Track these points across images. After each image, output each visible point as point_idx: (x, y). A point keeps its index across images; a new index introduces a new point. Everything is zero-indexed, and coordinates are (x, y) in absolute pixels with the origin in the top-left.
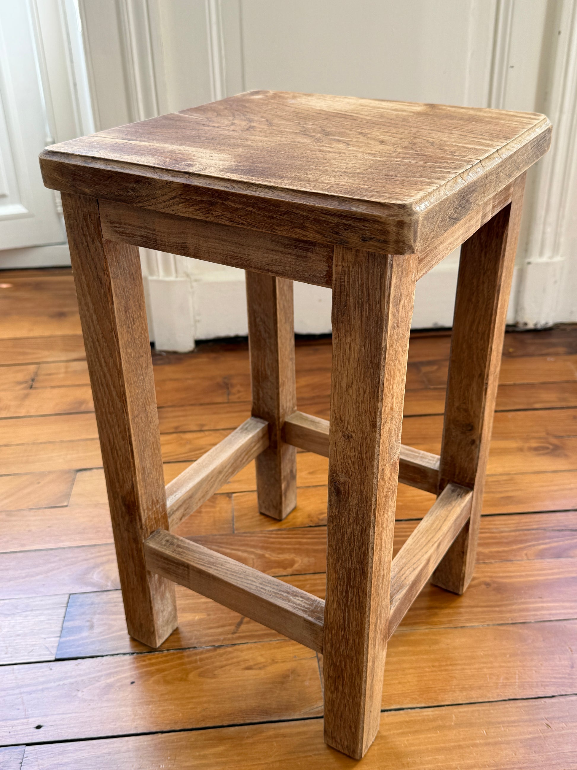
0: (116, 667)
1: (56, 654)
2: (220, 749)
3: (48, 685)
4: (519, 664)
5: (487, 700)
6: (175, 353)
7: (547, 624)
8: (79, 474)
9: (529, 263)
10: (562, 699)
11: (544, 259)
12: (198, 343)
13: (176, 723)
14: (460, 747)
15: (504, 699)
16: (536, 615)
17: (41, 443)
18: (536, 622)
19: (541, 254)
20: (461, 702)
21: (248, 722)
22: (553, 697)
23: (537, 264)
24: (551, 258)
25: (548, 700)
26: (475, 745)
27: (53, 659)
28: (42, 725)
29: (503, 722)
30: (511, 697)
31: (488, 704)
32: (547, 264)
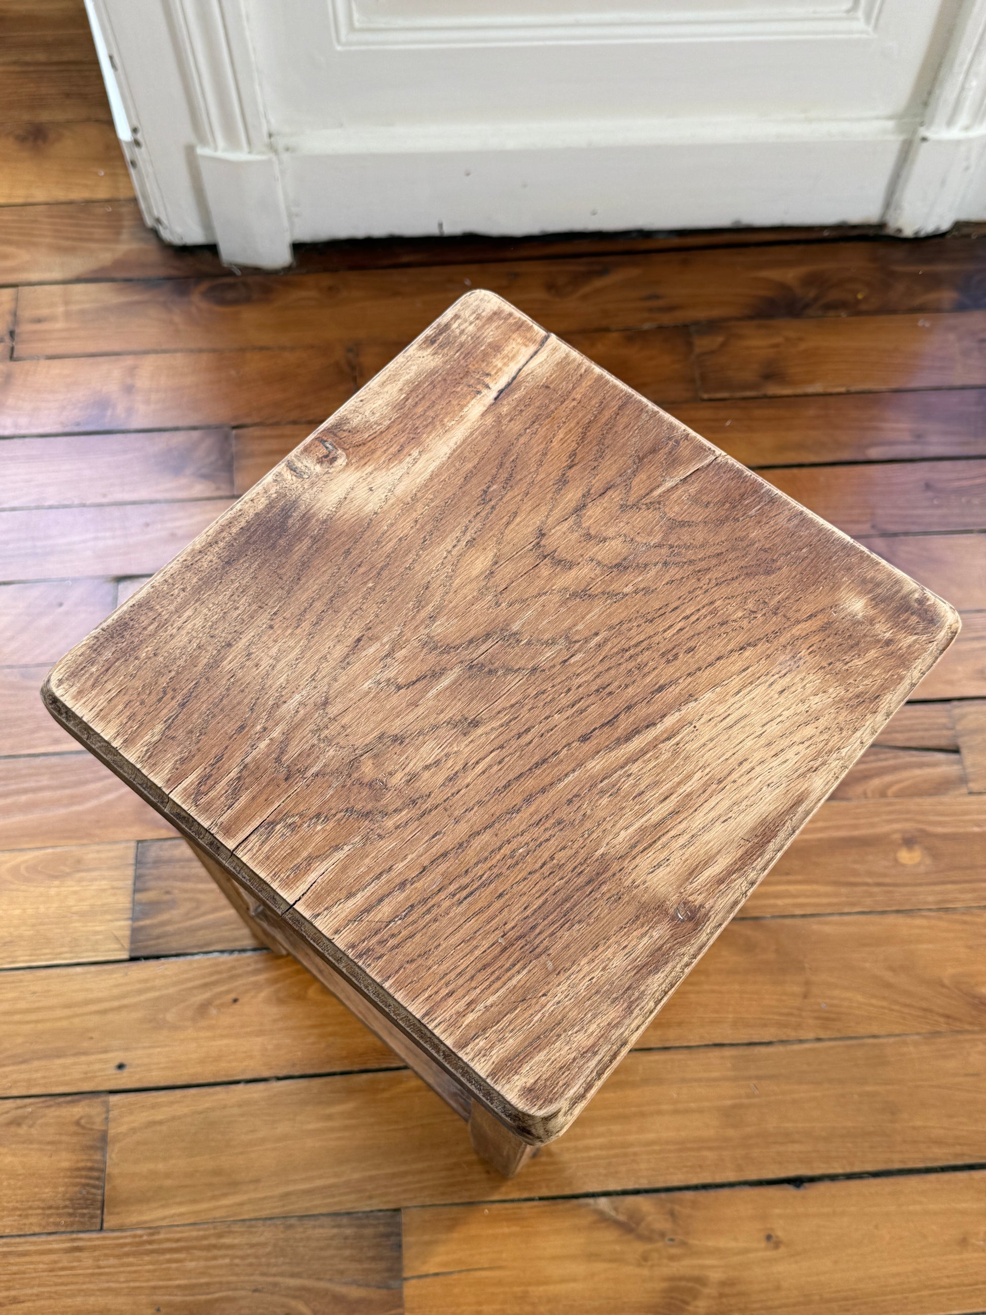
0: (211, 974)
1: (131, 950)
2: (349, 1106)
3: (125, 1002)
4: (737, 987)
5: (685, 1044)
6: (257, 271)
7: (788, 921)
8: (122, 586)
9: (924, 139)
10: (781, 1049)
11: (955, 133)
12: (298, 248)
13: (294, 1065)
14: (643, 1115)
15: (707, 1043)
16: (775, 906)
17: (51, 507)
18: (774, 917)
19: (950, 122)
20: (652, 1046)
21: (384, 1066)
22: (769, 1043)
23: (939, 142)
24: (967, 128)
25: (763, 1050)
26: (659, 1113)
27: (125, 956)
28: (125, 1062)
29: (700, 1080)
30: (718, 1041)
31: (686, 1051)
32: (958, 142)
